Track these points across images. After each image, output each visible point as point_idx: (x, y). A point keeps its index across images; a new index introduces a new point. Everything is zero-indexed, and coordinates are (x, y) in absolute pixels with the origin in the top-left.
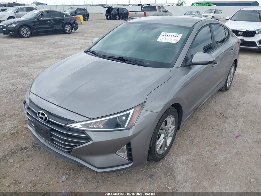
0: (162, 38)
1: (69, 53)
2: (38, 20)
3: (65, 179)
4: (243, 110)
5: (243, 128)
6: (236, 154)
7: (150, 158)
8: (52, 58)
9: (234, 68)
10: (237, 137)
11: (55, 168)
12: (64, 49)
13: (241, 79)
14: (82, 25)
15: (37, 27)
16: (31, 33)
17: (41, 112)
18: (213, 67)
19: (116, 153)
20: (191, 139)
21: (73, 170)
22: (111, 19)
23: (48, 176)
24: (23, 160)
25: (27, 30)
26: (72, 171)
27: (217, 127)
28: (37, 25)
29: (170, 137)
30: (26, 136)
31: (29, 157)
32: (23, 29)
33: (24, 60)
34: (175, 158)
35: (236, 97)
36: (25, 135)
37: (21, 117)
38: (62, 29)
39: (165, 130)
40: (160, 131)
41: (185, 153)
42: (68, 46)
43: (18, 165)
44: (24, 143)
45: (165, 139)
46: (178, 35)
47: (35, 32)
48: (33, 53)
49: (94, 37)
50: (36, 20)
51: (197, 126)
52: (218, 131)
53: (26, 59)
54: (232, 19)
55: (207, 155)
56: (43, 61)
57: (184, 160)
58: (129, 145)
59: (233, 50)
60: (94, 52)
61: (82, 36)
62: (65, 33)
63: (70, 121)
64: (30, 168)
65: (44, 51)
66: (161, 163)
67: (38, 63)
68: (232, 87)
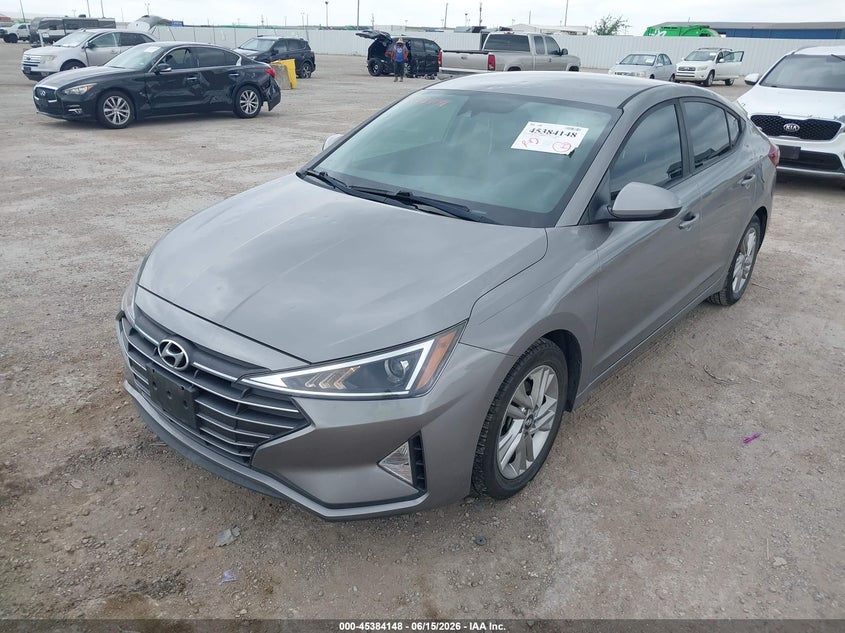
0: (527, 140)
1: (249, 178)
2: (157, 73)
3: (232, 539)
4: (775, 362)
5: (770, 414)
6: (740, 488)
7: (478, 487)
8: (197, 192)
9: (757, 234)
10: (747, 441)
11: (202, 508)
12: (235, 164)
13: (781, 271)
14: (292, 91)
15: (155, 94)
16: (134, 113)
17: (170, 341)
18: (681, 228)
19: (380, 463)
20: (607, 441)
21: (255, 517)
22: (383, 72)
23: (183, 529)
24: (112, 484)
25: (121, 103)
26: (251, 518)
27: (689, 411)
28: (153, 91)
29: (541, 429)
30: (120, 417)
31: (128, 475)
32: (110, 101)
33: (113, 196)
34: (556, 493)
35: (760, 325)
36: (115, 412)
37: (104, 362)
38: (230, 101)
39: (527, 409)
40: (511, 409)
41: (587, 481)
42: (248, 156)
43: (98, 498)
44: (113, 435)
45: (527, 433)
46: (575, 132)
47: (146, 111)
48: (140, 175)
49: (327, 130)
50: (150, 73)
51: (631, 406)
52: (692, 423)
53: (119, 193)
54: (766, 81)
55: (653, 488)
56: (171, 201)
57: (582, 500)
58: (416, 442)
59: (750, 178)
60: (325, 177)
61: (290, 126)
62: (239, 114)
63: (250, 368)
64: (130, 506)
65: (173, 169)
66: (511, 507)
67: (155, 207)
68: (749, 293)
